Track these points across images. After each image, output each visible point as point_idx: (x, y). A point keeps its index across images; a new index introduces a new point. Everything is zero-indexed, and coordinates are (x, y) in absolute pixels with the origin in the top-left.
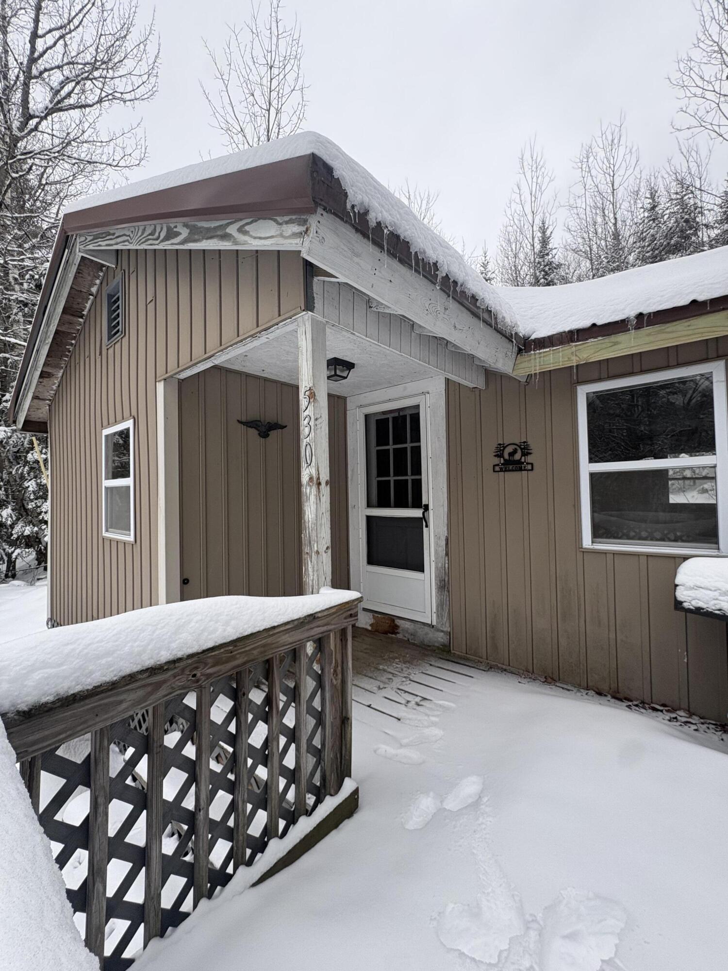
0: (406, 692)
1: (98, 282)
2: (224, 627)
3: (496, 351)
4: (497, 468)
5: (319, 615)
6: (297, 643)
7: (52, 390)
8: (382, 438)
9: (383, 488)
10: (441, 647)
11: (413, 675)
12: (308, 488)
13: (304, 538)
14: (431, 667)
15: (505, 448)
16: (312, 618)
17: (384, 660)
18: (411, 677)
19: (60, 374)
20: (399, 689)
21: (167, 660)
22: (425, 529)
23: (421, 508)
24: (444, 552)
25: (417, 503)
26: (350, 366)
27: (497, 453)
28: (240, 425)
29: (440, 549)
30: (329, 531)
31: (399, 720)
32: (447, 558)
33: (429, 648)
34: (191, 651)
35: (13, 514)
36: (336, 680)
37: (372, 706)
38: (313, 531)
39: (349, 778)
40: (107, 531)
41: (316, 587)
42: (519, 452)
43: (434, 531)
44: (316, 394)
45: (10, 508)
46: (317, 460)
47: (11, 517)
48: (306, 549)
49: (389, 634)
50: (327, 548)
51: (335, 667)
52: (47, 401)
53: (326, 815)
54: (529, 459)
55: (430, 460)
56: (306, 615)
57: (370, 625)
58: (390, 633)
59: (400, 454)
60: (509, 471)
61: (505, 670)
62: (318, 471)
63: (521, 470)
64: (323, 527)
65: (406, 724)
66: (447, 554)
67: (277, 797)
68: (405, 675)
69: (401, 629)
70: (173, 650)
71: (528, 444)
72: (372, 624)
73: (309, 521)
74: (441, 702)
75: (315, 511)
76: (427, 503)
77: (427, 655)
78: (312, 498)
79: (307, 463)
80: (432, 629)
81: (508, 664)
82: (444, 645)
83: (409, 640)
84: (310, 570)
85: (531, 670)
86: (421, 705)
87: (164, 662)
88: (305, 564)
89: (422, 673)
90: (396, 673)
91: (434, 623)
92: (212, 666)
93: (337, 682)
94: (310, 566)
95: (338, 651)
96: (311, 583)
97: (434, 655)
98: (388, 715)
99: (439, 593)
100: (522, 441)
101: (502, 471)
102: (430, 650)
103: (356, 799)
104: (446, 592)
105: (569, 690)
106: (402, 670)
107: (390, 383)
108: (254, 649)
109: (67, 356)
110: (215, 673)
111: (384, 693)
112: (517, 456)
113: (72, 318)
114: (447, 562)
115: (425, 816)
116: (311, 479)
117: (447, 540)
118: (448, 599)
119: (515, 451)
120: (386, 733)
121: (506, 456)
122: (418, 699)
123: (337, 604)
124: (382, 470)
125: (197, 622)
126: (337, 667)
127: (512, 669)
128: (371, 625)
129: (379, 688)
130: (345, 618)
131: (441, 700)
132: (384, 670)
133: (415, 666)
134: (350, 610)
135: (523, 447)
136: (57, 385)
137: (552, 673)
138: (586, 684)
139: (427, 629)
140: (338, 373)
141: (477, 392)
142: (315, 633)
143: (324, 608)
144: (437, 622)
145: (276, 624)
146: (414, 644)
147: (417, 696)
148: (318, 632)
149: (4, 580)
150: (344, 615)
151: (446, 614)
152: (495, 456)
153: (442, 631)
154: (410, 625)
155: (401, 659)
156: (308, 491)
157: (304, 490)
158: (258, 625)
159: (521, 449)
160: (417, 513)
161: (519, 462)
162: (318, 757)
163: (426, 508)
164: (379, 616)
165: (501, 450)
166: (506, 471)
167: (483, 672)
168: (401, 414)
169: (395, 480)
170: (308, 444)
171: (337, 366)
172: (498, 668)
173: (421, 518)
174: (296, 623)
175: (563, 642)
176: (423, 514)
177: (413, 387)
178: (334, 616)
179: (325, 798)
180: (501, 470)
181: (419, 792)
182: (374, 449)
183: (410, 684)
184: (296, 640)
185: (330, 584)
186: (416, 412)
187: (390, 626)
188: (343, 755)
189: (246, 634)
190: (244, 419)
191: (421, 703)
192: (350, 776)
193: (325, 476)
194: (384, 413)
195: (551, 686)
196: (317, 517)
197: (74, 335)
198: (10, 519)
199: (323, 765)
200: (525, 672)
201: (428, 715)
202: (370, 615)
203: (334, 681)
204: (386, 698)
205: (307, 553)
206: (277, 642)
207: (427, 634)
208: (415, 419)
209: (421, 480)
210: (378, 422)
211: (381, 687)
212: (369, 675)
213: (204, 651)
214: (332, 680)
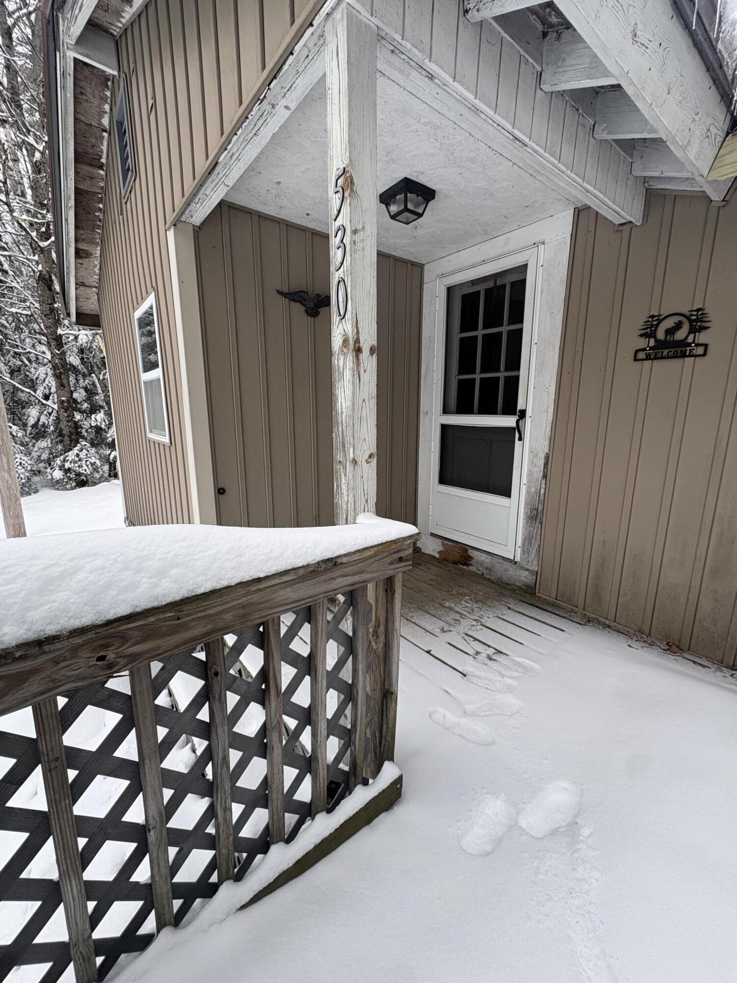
0: (476, 639)
1: (107, 107)
2: (155, 580)
3: (694, 120)
4: (641, 355)
5: (344, 560)
6: (307, 601)
7: (95, 273)
8: (468, 321)
9: (465, 388)
10: (524, 587)
11: (486, 618)
12: (342, 358)
13: (336, 438)
14: (509, 611)
15: (660, 321)
16: (331, 564)
17: (451, 595)
18: (483, 621)
19: (98, 252)
20: (467, 634)
21: (20, 641)
22: (517, 443)
23: (515, 414)
24: (541, 474)
25: (510, 407)
26: (427, 194)
27: (645, 331)
28: (281, 299)
29: (536, 469)
30: (375, 430)
31: (465, 675)
32: (544, 482)
33: (507, 587)
34: (77, 623)
35: (105, 419)
36: (376, 643)
37: (431, 652)
38: (349, 429)
39: (392, 762)
40: (151, 432)
41: (351, 513)
42: (686, 328)
43: (530, 446)
44: (355, 181)
45: (102, 412)
46: (354, 308)
47: (105, 421)
48: (339, 456)
49: (459, 565)
50: (371, 456)
51: (375, 626)
52: (94, 289)
53: (354, 812)
54: (702, 338)
55: (534, 348)
56: (321, 559)
57: (438, 553)
58: (461, 564)
59: (492, 341)
60: (662, 358)
61: (609, 627)
62: (357, 328)
63: (683, 355)
64: (364, 423)
65: (472, 682)
66: (545, 476)
67: (280, 797)
68: (476, 618)
69: (474, 561)
70: (32, 623)
71: (705, 312)
72: (440, 551)
73: (342, 412)
74: (520, 660)
75: (351, 396)
76: (524, 408)
77: (504, 596)
78: (348, 375)
79: (340, 315)
80: (513, 566)
81: (613, 620)
82: (528, 586)
83: (483, 574)
84: (344, 487)
85: (647, 630)
86: (494, 660)
87: (14, 644)
88: (337, 478)
89: (497, 617)
90: (465, 613)
91: (518, 559)
92: (138, 643)
93: (378, 646)
94: (343, 481)
95: (380, 605)
96: (345, 507)
97: (513, 595)
98: (451, 667)
99: (529, 524)
100: (695, 308)
101: (650, 359)
102: (509, 589)
103: (398, 789)
104: (537, 524)
105: (704, 666)
106: (473, 610)
107: (486, 233)
108: (227, 611)
109: (99, 227)
110: (146, 652)
111: (448, 637)
112: (680, 335)
113: (91, 169)
114: (544, 486)
115: (491, 827)
116: (345, 341)
117: (547, 458)
118: (539, 533)
119: (679, 326)
120: (446, 691)
121: (661, 335)
122: (491, 651)
123: (375, 543)
124: (466, 365)
125: (91, 572)
126: (379, 626)
127: (620, 627)
128: (440, 553)
129: (443, 631)
130: (391, 563)
131: (522, 657)
132: (451, 609)
133: (489, 607)
134: (399, 551)
135: (693, 318)
136: (98, 267)
137: (680, 641)
138: (732, 662)
139: (507, 565)
140: (410, 206)
141: (626, 233)
142: (339, 586)
143: (352, 550)
144: (521, 558)
145: (262, 575)
146: (489, 580)
147: (489, 646)
148: (344, 584)
149: (107, 479)
150: (389, 559)
151: (535, 549)
152: (641, 335)
153: (527, 570)
154: (487, 558)
155: (472, 597)
156: (341, 362)
157: (336, 361)
158: (226, 577)
159: (690, 321)
160: (509, 421)
161: (684, 343)
162: (347, 739)
163: (523, 414)
164: (450, 544)
165: (652, 325)
166: (656, 358)
167: (578, 625)
168: (499, 283)
169: (481, 379)
170: (342, 280)
171: (409, 194)
172: (599, 623)
173: (514, 429)
174: (301, 572)
175: (706, 604)
176: (518, 422)
177: (519, 237)
178: (373, 560)
179: (355, 787)
180: (648, 358)
181: (484, 791)
182: (457, 336)
183: (481, 629)
184: (304, 597)
185: (374, 509)
186: (521, 278)
187: (461, 556)
188: (384, 734)
189: (201, 591)
190: (285, 290)
191: (494, 657)
192: (391, 759)
193: (369, 337)
194: (474, 282)
195: (676, 657)
196: (353, 405)
197: (100, 196)
198: (103, 423)
199: (353, 750)
200: (637, 633)
201: (503, 676)
202: (439, 541)
203: (373, 644)
204: (450, 644)
205: (340, 462)
206: (272, 600)
207: (506, 570)
208: (519, 287)
209: (518, 377)
210: (464, 297)
211: (445, 629)
212: (432, 613)
213: (109, 623)
214: (370, 642)
